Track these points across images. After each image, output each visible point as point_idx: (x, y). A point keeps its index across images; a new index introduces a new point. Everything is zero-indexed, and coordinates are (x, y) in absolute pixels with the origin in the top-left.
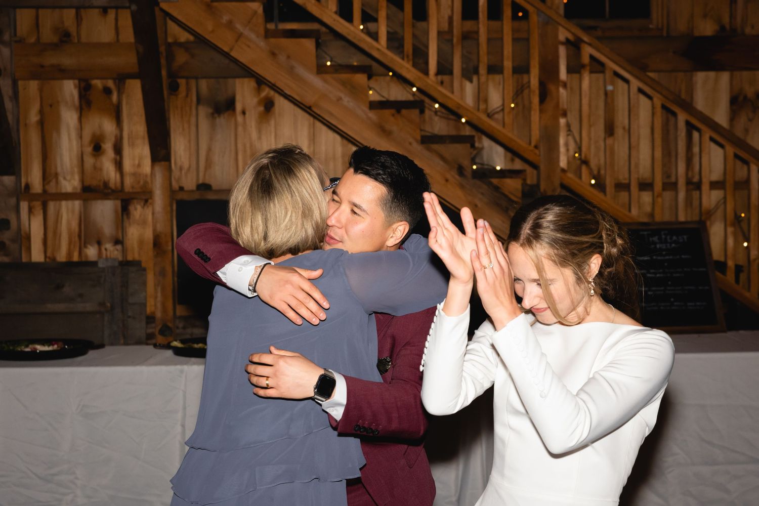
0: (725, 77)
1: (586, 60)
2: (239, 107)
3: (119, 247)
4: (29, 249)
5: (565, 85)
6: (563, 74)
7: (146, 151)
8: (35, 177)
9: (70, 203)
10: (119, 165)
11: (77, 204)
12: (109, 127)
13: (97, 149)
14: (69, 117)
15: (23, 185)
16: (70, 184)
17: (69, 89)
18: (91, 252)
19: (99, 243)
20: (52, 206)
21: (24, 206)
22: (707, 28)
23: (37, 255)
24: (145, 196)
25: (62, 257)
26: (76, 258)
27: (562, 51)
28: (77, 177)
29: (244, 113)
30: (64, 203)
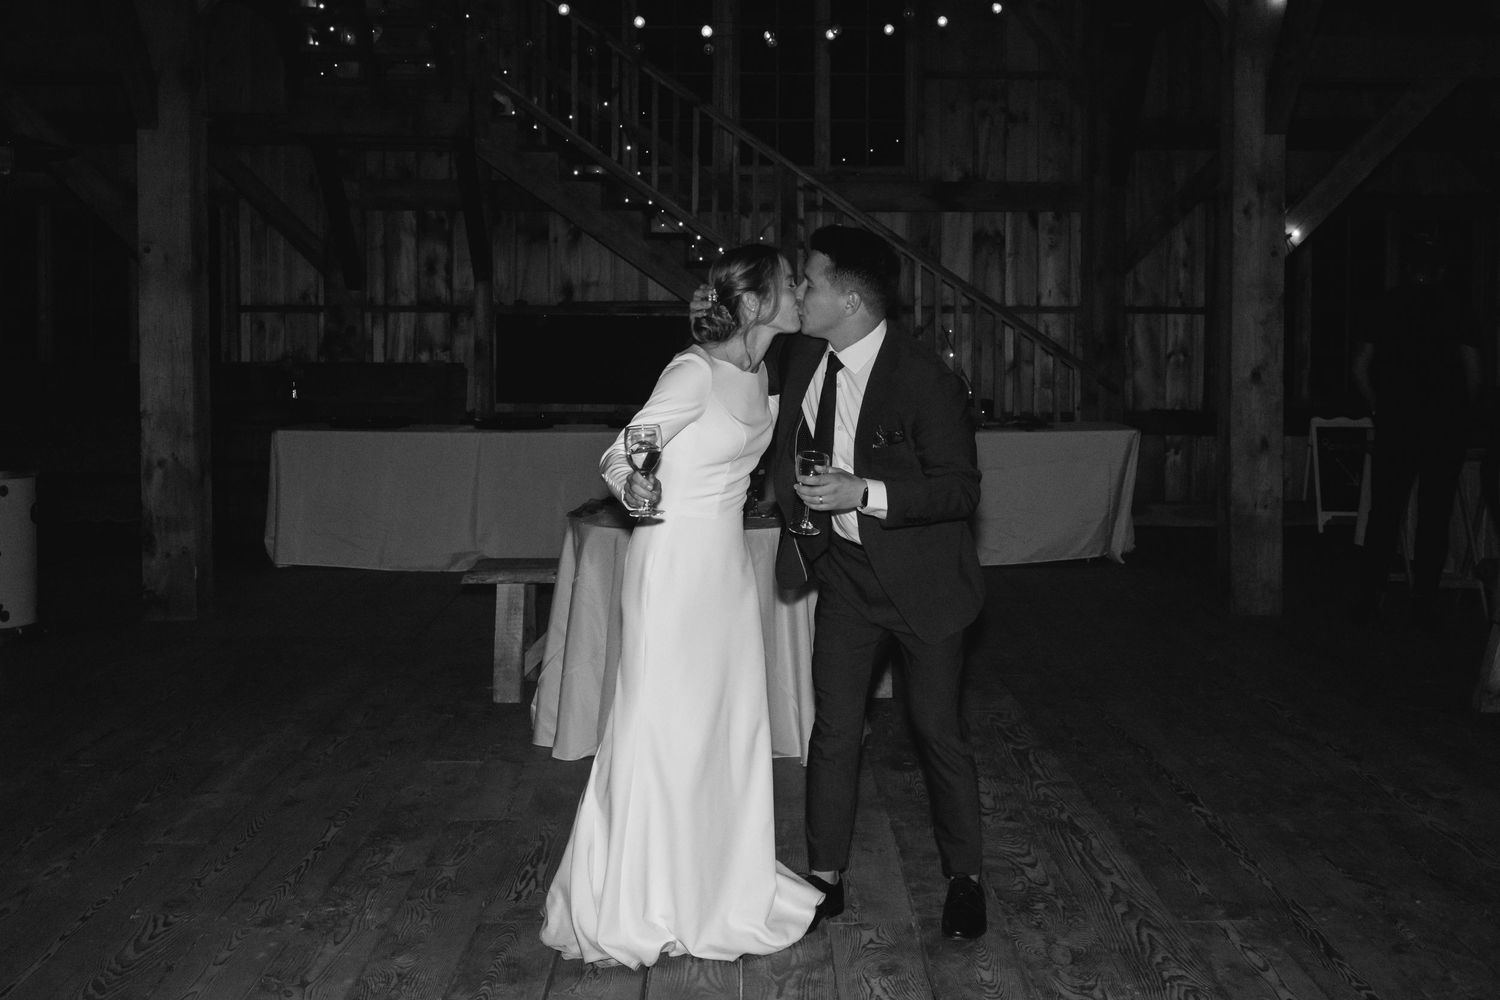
0: (968, 218)
1: (820, 202)
2: (552, 235)
3: (448, 353)
4: (371, 353)
5: (802, 222)
6: (801, 215)
7: (469, 271)
8: (378, 290)
9: (407, 314)
10: (449, 283)
11: (413, 314)
12: (441, 250)
13: (431, 268)
14: (408, 242)
15: (368, 297)
16: (407, 298)
17: (409, 217)
18: (424, 357)
19: (431, 351)
20: (392, 317)
21: (368, 316)
22: (955, 175)
23: (379, 357)
24: (470, 311)
25: (400, 358)
26: (411, 359)
27: (801, 196)
28: (413, 293)
29: (556, 240)
30: (402, 314)
